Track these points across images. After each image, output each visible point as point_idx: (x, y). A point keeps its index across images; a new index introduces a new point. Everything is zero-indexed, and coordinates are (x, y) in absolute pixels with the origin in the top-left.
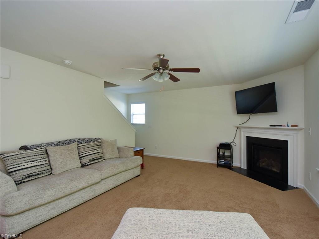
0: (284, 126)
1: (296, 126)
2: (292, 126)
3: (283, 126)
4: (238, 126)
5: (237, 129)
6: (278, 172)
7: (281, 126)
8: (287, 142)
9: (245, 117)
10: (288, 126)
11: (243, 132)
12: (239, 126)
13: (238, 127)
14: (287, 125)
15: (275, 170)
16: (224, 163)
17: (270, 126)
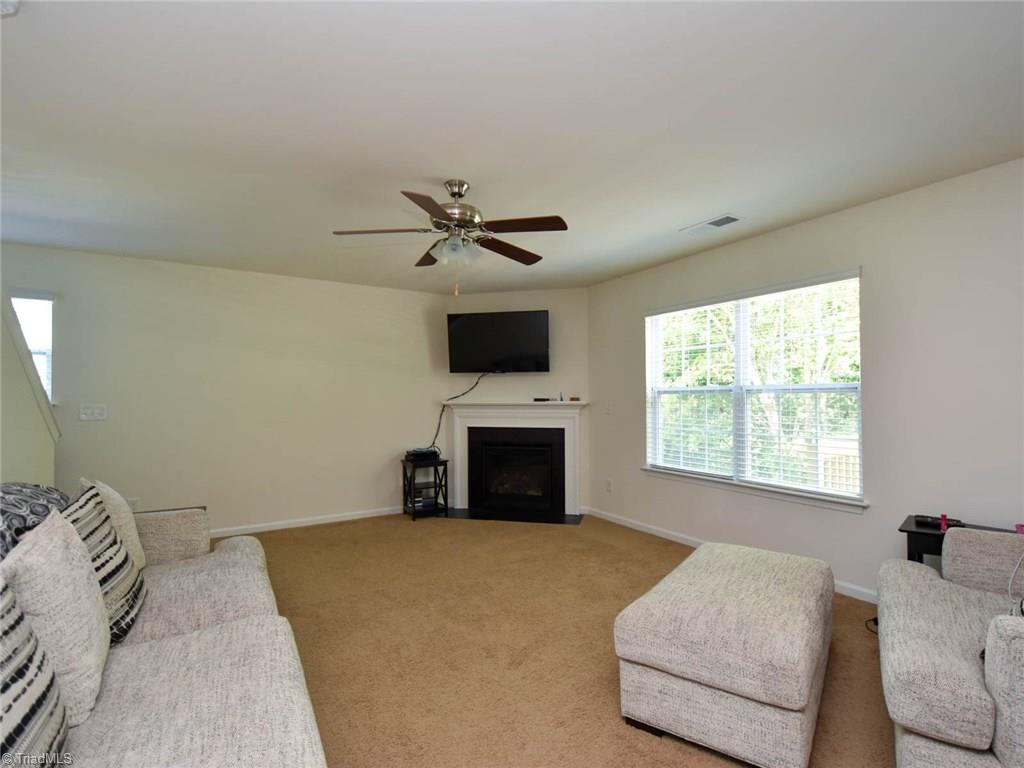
0: (556, 400)
1: (577, 399)
2: (572, 399)
3: (553, 400)
4: (445, 403)
5: (443, 411)
6: (540, 494)
7: (548, 400)
8: (562, 431)
9: (464, 381)
10: (562, 400)
11: (460, 417)
12: (450, 402)
13: (444, 406)
14: (559, 399)
15: (532, 493)
16: (423, 506)
17: (536, 400)
